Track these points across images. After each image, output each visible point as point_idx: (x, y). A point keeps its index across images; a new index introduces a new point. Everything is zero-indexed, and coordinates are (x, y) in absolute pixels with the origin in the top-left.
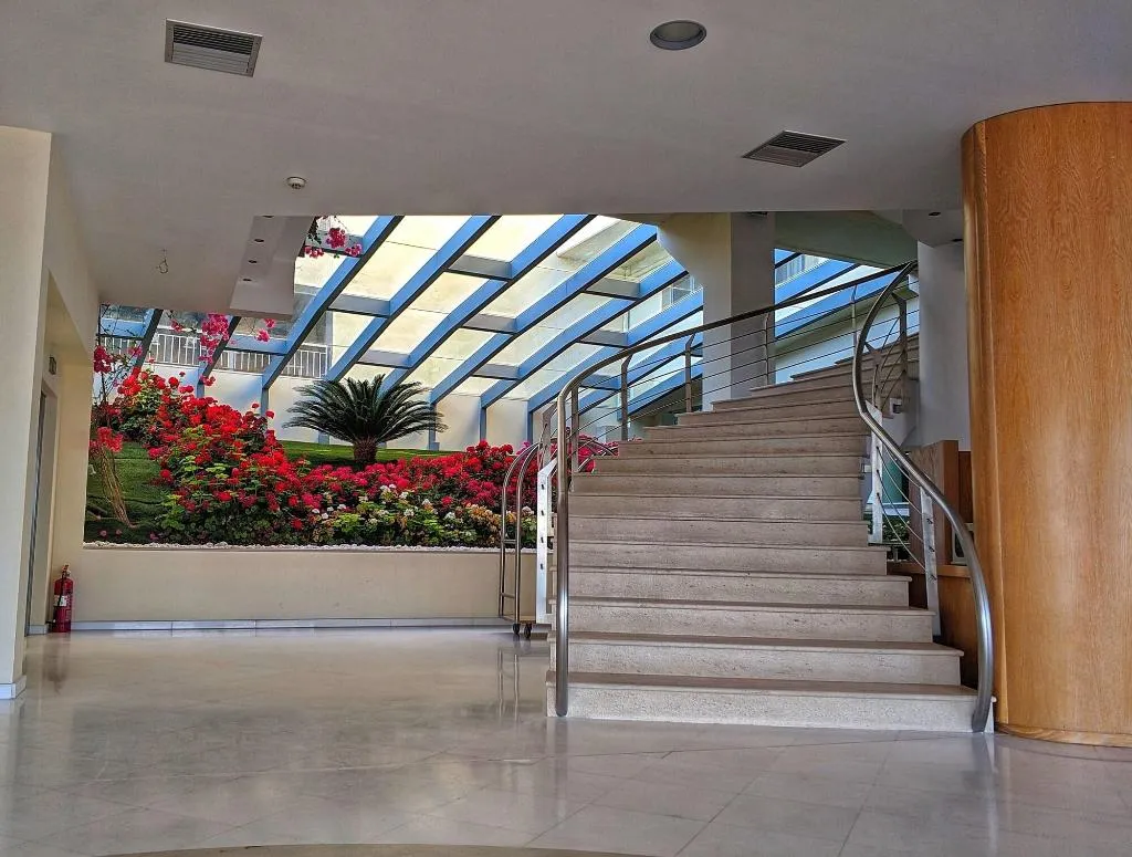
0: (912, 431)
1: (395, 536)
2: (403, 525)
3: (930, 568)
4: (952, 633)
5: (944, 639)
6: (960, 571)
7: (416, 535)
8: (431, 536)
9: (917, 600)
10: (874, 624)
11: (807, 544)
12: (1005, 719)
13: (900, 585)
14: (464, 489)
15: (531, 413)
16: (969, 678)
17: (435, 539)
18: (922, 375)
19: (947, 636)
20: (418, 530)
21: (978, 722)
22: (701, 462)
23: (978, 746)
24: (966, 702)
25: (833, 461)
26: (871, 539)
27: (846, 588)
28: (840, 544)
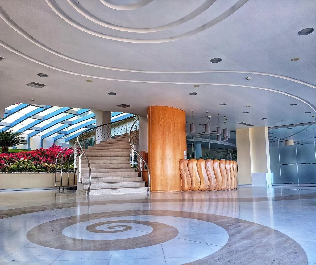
0: (137, 148)
1: (26, 170)
2: (28, 168)
3: (141, 170)
4: (144, 179)
5: (143, 181)
6: (145, 171)
7: (31, 170)
8: (35, 170)
9: (139, 175)
10: (133, 179)
11: (122, 167)
12: (151, 190)
13: (137, 173)
14: (38, 159)
15: (42, 139)
16: (147, 186)
17: (36, 171)
18: (139, 139)
19: (143, 180)
20: (32, 169)
21: (148, 191)
22: (102, 154)
23: (148, 194)
24: (146, 188)
25: (125, 153)
26: (132, 167)
27: (128, 174)
28: (127, 167)
